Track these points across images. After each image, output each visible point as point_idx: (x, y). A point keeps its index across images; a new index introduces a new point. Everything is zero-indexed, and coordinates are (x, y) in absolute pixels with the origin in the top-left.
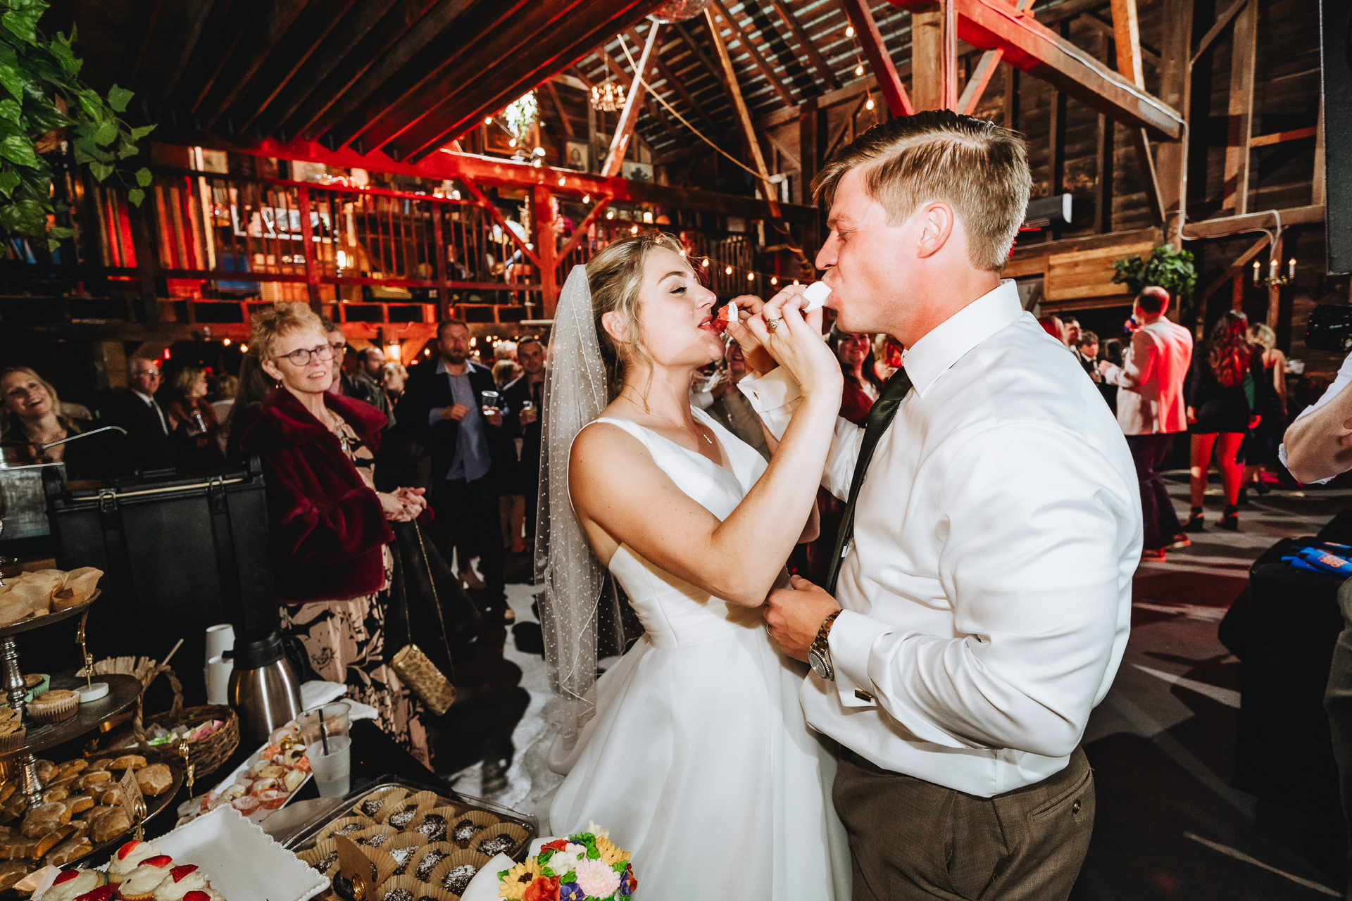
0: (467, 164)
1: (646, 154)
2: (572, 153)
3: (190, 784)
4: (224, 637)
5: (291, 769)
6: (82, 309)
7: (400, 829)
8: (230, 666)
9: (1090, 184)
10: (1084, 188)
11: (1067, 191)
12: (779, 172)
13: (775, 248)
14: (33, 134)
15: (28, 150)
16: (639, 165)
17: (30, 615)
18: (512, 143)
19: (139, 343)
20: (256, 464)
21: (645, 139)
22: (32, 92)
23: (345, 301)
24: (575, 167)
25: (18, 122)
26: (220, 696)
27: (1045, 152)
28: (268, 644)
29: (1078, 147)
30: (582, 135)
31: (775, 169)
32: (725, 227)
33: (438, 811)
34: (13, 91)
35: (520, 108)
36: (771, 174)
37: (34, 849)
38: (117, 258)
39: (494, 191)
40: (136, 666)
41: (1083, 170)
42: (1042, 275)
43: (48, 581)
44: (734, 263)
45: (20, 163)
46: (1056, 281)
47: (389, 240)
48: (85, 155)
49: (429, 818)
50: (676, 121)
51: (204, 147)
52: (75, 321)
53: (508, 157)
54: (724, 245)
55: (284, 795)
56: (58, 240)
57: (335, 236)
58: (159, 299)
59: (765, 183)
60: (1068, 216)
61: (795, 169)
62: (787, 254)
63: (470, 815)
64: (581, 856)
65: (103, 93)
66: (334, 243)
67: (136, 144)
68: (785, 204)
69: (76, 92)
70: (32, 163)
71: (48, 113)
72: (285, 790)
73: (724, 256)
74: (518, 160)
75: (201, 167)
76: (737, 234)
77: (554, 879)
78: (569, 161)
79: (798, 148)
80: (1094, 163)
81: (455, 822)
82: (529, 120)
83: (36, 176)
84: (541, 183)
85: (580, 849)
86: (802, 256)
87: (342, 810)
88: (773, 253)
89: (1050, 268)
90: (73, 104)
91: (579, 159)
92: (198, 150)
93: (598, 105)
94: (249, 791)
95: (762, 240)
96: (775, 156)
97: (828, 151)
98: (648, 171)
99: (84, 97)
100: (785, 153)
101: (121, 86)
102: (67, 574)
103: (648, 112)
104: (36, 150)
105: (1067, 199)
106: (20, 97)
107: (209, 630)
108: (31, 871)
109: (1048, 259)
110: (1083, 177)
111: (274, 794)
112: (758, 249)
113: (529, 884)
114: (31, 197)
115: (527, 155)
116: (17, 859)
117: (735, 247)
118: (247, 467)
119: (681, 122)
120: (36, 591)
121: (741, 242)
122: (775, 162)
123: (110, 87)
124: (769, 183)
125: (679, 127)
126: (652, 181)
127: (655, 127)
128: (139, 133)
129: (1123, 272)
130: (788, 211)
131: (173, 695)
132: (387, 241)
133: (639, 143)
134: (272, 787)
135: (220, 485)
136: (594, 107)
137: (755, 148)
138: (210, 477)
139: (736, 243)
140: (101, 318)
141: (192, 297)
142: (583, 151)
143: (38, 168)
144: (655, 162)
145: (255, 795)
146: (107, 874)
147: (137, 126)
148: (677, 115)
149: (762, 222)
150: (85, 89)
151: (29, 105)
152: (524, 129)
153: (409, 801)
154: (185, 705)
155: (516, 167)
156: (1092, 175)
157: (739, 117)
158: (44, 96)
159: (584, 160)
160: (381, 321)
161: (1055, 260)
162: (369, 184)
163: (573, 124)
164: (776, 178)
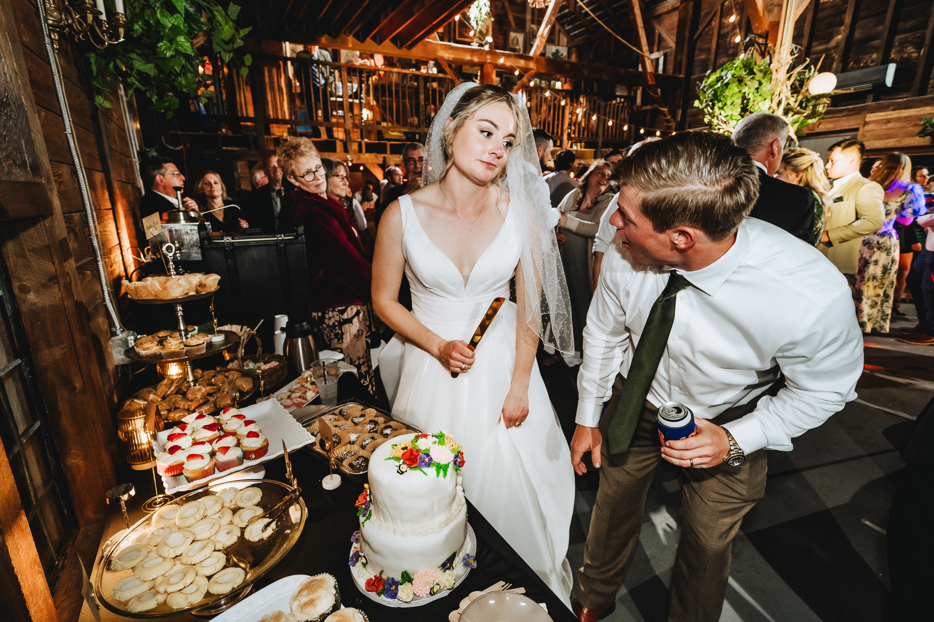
0: (442, 49)
1: (564, 39)
2: (513, 40)
3: (262, 389)
4: (283, 320)
5: (310, 390)
6: (227, 141)
7: (356, 424)
8: (284, 336)
9: (915, 55)
10: (909, 58)
11: (892, 61)
12: (658, 50)
13: (648, 107)
14: (191, 35)
15: (188, 44)
16: (558, 48)
17: (187, 294)
18: (471, 34)
19: (256, 162)
20: (301, 229)
21: (564, 28)
22: (189, 9)
23: (366, 140)
24: (514, 50)
25: (182, 27)
26: (280, 351)
27: (880, 28)
28: (302, 326)
29: (910, 24)
30: (521, 26)
31: (655, 49)
32: (614, 92)
33: (376, 419)
34: (179, 9)
35: (479, 9)
36: (651, 52)
37: (191, 406)
38: (244, 112)
39: (460, 67)
40: (241, 330)
41: (911, 43)
42: (857, 129)
43: (196, 278)
44: (615, 117)
45: (184, 52)
46: (868, 134)
47: (392, 101)
48: (218, 47)
49: (371, 422)
50: (587, 14)
51: (290, 42)
52: (224, 148)
53: (469, 44)
54: (610, 105)
55: (304, 401)
56: (206, 98)
57: (361, 98)
58: (266, 136)
59: (646, 58)
60: (889, 81)
61: (671, 47)
62: (656, 113)
63: (392, 423)
64: (435, 442)
65: (226, 9)
66: (361, 103)
67: (242, 39)
68: (660, 75)
69: (212, 8)
70: (190, 51)
71: (197, 21)
72: (306, 400)
73: (609, 113)
74: (475, 46)
75: (289, 55)
76: (621, 97)
77: (418, 451)
78: (511, 45)
79: (675, 31)
80: (923, 38)
81: (383, 425)
82: (484, 17)
83: (193, 60)
84: (488, 61)
85: (435, 439)
86: (667, 113)
87: (329, 412)
88: (646, 111)
89: (866, 123)
90: (210, 15)
91: (517, 44)
92: (287, 43)
93: (533, 4)
94: (289, 397)
95: (639, 101)
96: (657, 39)
97: (698, 33)
98: (564, 51)
99: (216, 11)
100: (665, 35)
101: (235, 4)
102: (205, 277)
103: (568, 8)
104: (192, 44)
105: (892, 68)
106: (183, 12)
107: (276, 317)
108: (189, 414)
109: (865, 117)
110: (911, 49)
111: (300, 400)
112: (635, 108)
113: (405, 450)
114: (191, 72)
115: (481, 42)
116: (184, 409)
117: (618, 107)
118: (297, 231)
119: (590, 15)
120: (190, 283)
121: (623, 103)
122: (655, 42)
123: (229, 4)
124: (649, 58)
125: (589, 18)
126: (566, 59)
127: (572, 19)
128: (244, 32)
129: (929, 128)
130: (661, 80)
131: (258, 347)
132: (391, 102)
133: (560, 31)
134: (300, 397)
135: (283, 240)
136: (530, 5)
137: (642, 32)
138: (278, 234)
139: (619, 103)
140: (237, 146)
141: (283, 136)
142: (521, 37)
143: (193, 54)
144: (569, 45)
145: (292, 399)
146: (219, 419)
147: (242, 28)
148: (587, 9)
149: (641, 88)
150: (216, 5)
151: (188, 17)
152: (480, 23)
153: (363, 412)
154: (264, 352)
155: (473, 51)
156: (918, 49)
157: (632, 9)
158: (195, 11)
159: (520, 46)
160: (386, 153)
161: (870, 117)
162: (384, 64)
163: (515, 18)
164: (655, 55)
